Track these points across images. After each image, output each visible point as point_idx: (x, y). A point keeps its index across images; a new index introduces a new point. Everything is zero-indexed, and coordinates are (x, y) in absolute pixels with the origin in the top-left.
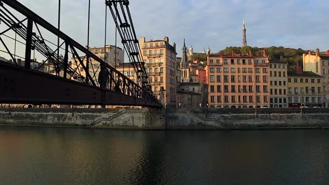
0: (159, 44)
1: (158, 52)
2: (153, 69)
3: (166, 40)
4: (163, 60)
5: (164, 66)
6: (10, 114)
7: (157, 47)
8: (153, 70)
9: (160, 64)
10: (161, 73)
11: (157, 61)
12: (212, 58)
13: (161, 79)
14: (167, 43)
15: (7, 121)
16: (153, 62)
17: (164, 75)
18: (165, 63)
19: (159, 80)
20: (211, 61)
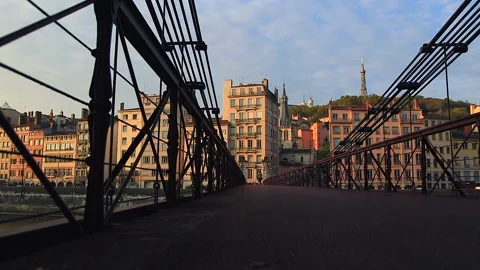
0: (255, 89)
1: (253, 101)
2: (246, 127)
3: (265, 84)
4: (261, 114)
5: (262, 123)
6: (22, 197)
7: (252, 94)
8: (245, 130)
9: (256, 120)
10: (258, 133)
11: (251, 115)
12: (336, 112)
13: (259, 143)
14: (266, 88)
15: (18, 207)
16: (245, 117)
17: (262, 138)
18: (263, 119)
19: (255, 145)
20: (335, 116)
